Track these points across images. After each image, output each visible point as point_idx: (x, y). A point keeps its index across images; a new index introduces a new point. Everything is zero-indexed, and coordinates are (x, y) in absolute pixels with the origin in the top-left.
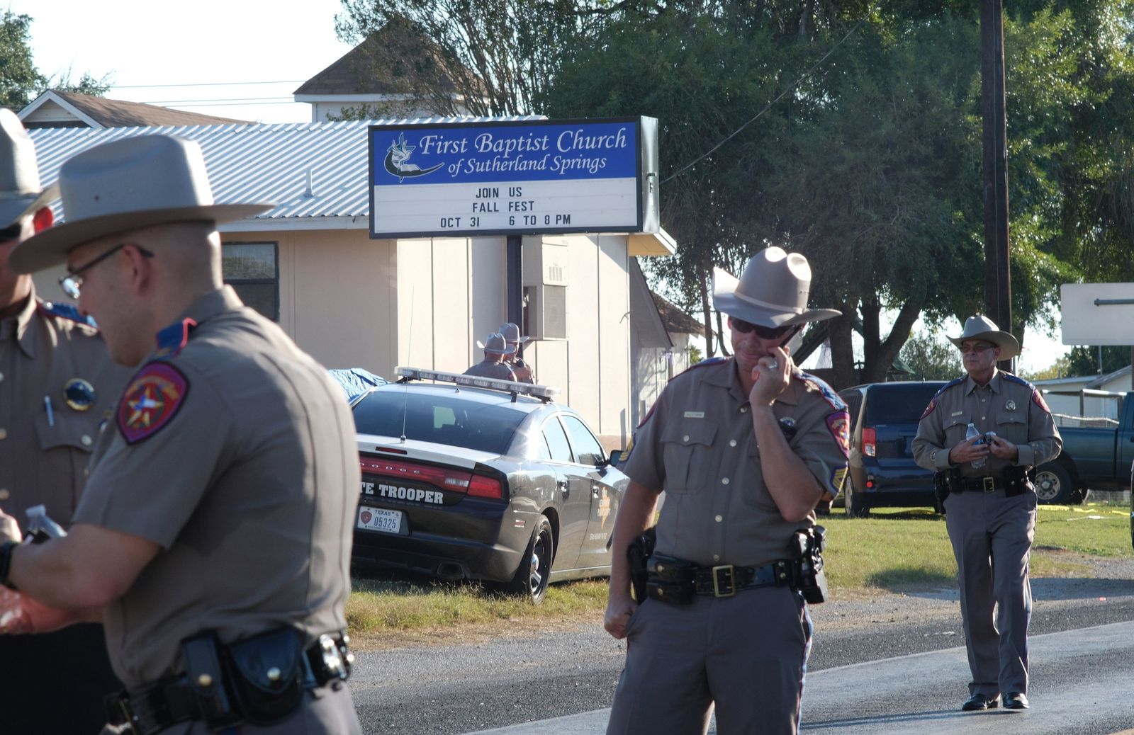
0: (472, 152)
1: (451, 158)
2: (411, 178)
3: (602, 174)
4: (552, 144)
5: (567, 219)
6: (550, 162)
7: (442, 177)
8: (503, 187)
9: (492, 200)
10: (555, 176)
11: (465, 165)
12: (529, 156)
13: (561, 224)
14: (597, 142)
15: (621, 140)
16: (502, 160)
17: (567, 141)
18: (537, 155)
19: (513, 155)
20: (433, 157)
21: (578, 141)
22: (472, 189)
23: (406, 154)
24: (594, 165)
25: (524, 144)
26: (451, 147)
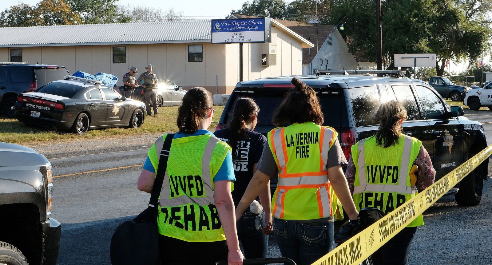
0: (232, 25)
1: (227, 27)
2: (220, 31)
3: (257, 30)
4: (247, 23)
5: (250, 40)
6: (247, 28)
7: (226, 31)
8: (238, 33)
9: (236, 36)
10: (248, 30)
11: (230, 28)
12: (243, 26)
13: (249, 41)
14: (256, 23)
15: (261, 22)
16: (237, 27)
17: (251, 23)
18: (245, 26)
19: (240, 26)
20: (224, 27)
21: (253, 23)
22: (232, 33)
23: (219, 26)
24: (256, 28)
25: (242, 23)
26: (227, 24)
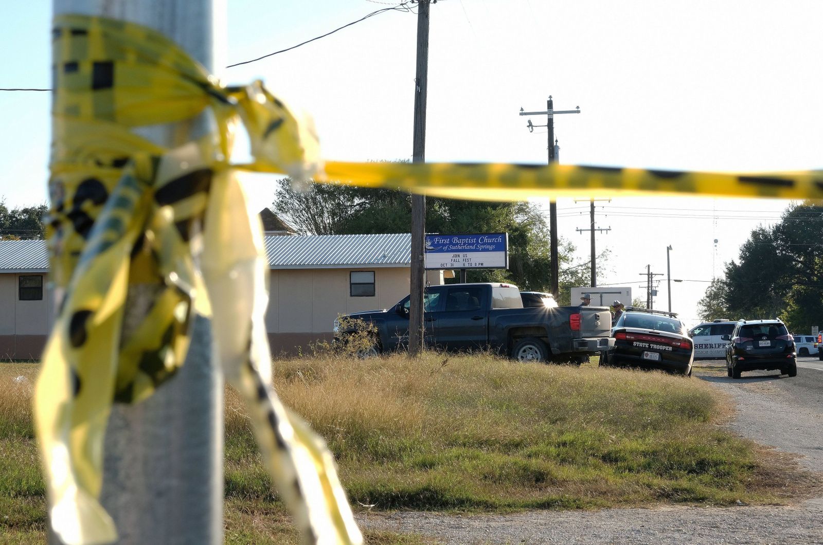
0: (451, 243)
1: (444, 245)
2: (431, 251)
3: (493, 250)
4: (477, 241)
5: (482, 264)
6: (476, 246)
7: (441, 251)
8: (461, 254)
9: (457, 258)
10: (478, 251)
11: (449, 247)
12: (469, 244)
13: (480, 266)
14: (492, 240)
15: (500, 240)
16: (461, 246)
17: (482, 240)
18: (473, 244)
19: (464, 244)
20: (438, 244)
21: (486, 240)
22: (451, 254)
23: (429, 243)
24: (491, 248)
25: (468, 241)
26: (444, 241)
